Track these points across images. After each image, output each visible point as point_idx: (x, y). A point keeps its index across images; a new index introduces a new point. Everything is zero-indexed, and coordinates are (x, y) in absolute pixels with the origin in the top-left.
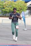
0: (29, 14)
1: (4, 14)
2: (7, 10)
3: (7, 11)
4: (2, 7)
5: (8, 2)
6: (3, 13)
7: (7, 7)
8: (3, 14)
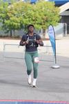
0: (64, 31)
1: (8, 31)
2: (14, 23)
3: (16, 24)
4: (3, 15)
5: (18, 5)
6: (6, 29)
7: (15, 15)
8: (5, 31)
